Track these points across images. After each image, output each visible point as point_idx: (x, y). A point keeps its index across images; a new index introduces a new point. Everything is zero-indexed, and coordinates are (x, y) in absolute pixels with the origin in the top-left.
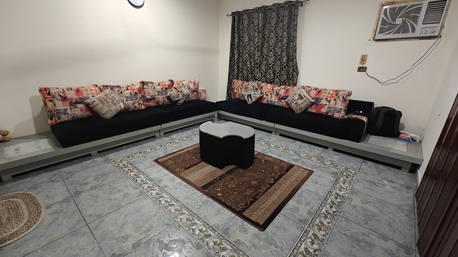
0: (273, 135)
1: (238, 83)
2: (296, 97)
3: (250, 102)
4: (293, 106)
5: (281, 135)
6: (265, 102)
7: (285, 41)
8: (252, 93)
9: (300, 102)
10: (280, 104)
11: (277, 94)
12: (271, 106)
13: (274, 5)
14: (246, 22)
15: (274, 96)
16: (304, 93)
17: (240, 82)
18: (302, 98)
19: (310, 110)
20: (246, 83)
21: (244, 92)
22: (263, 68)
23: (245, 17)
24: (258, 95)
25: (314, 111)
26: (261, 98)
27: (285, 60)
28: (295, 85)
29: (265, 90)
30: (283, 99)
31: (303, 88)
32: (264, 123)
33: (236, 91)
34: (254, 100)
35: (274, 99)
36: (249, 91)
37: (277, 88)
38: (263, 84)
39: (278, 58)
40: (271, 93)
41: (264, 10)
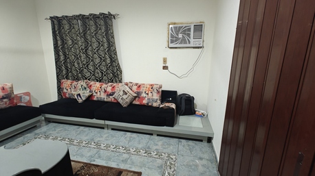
0: (105, 131)
1: (66, 83)
2: (121, 93)
3: (80, 101)
4: (120, 100)
5: (113, 129)
6: (95, 99)
7: (106, 45)
8: (81, 92)
9: (125, 97)
10: (109, 100)
11: (105, 91)
12: (101, 103)
13: (91, 15)
14: (67, 27)
15: (102, 94)
16: (127, 89)
17: (69, 82)
18: (126, 94)
19: (134, 102)
20: (75, 83)
21: (73, 92)
22: (91, 68)
23: (65, 22)
24: (87, 93)
25: (138, 103)
26: (91, 96)
27: (108, 61)
28: (120, 82)
29: (93, 88)
30: (111, 95)
31: (127, 84)
32: (94, 121)
33: (65, 91)
34: (84, 99)
35: (103, 96)
36: (79, 90)
37: (104, 86)
38: (92, 83)
39: (102, 60)
40: (100, 91)
41: (83, 18)
